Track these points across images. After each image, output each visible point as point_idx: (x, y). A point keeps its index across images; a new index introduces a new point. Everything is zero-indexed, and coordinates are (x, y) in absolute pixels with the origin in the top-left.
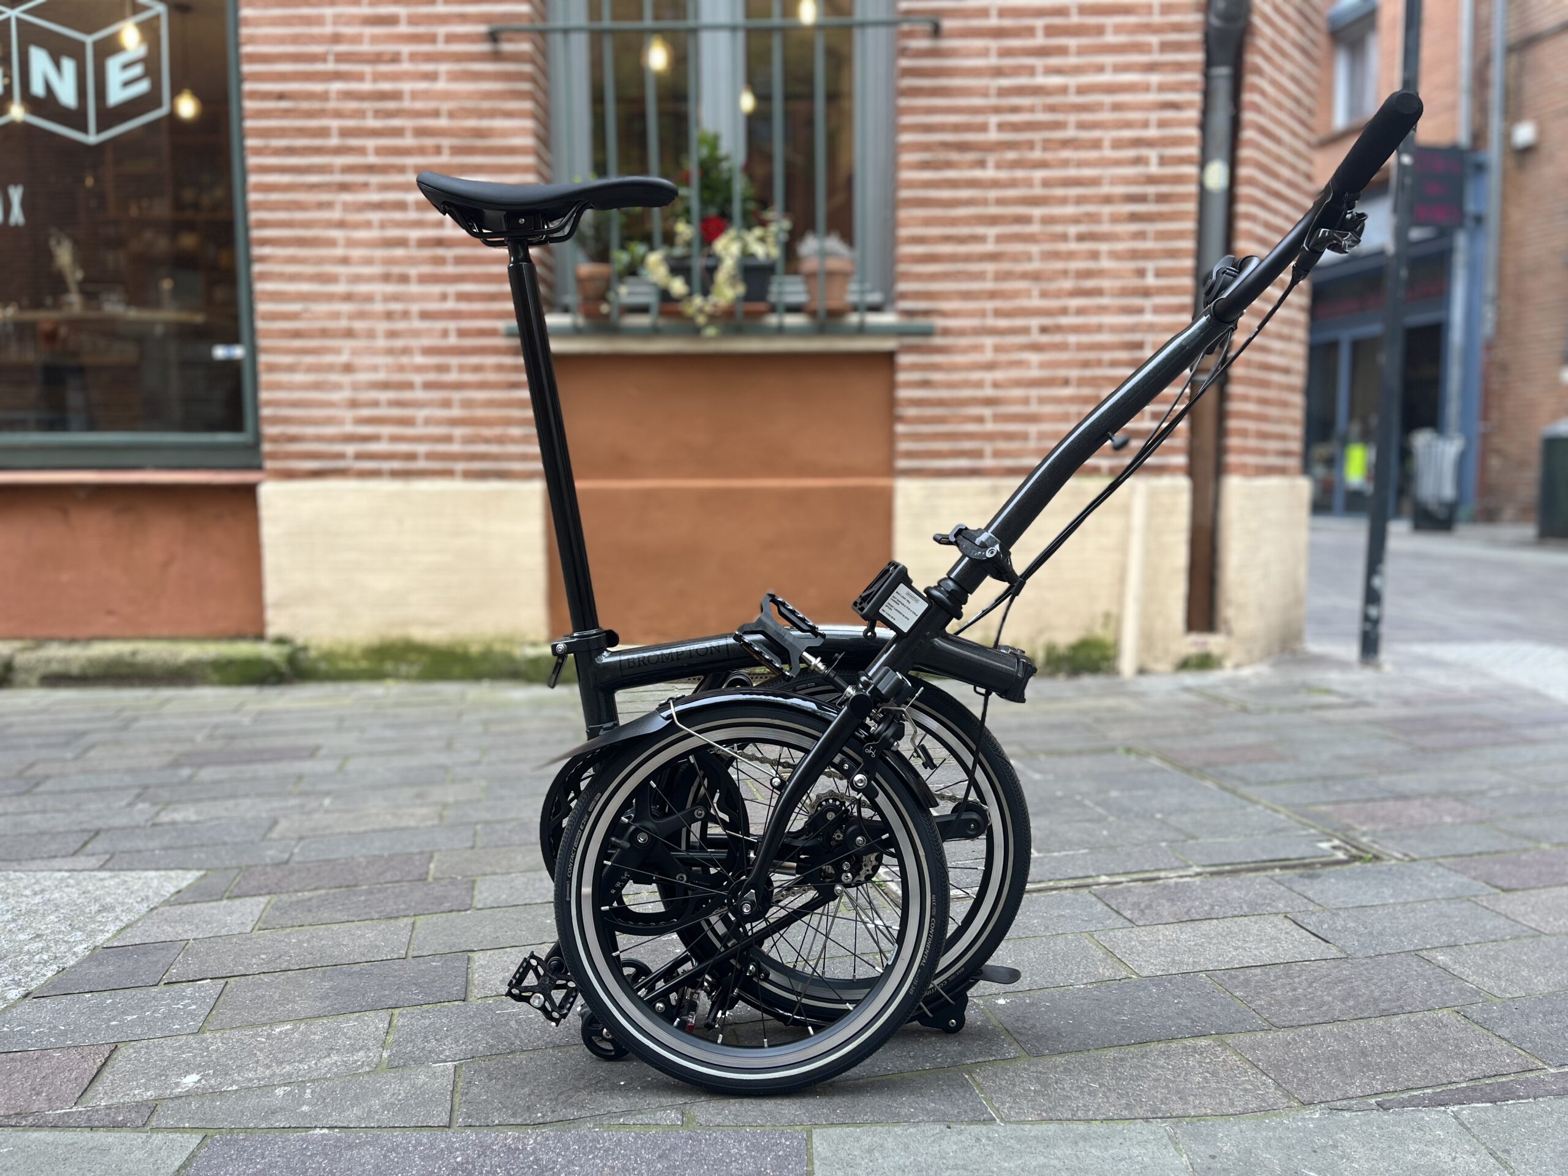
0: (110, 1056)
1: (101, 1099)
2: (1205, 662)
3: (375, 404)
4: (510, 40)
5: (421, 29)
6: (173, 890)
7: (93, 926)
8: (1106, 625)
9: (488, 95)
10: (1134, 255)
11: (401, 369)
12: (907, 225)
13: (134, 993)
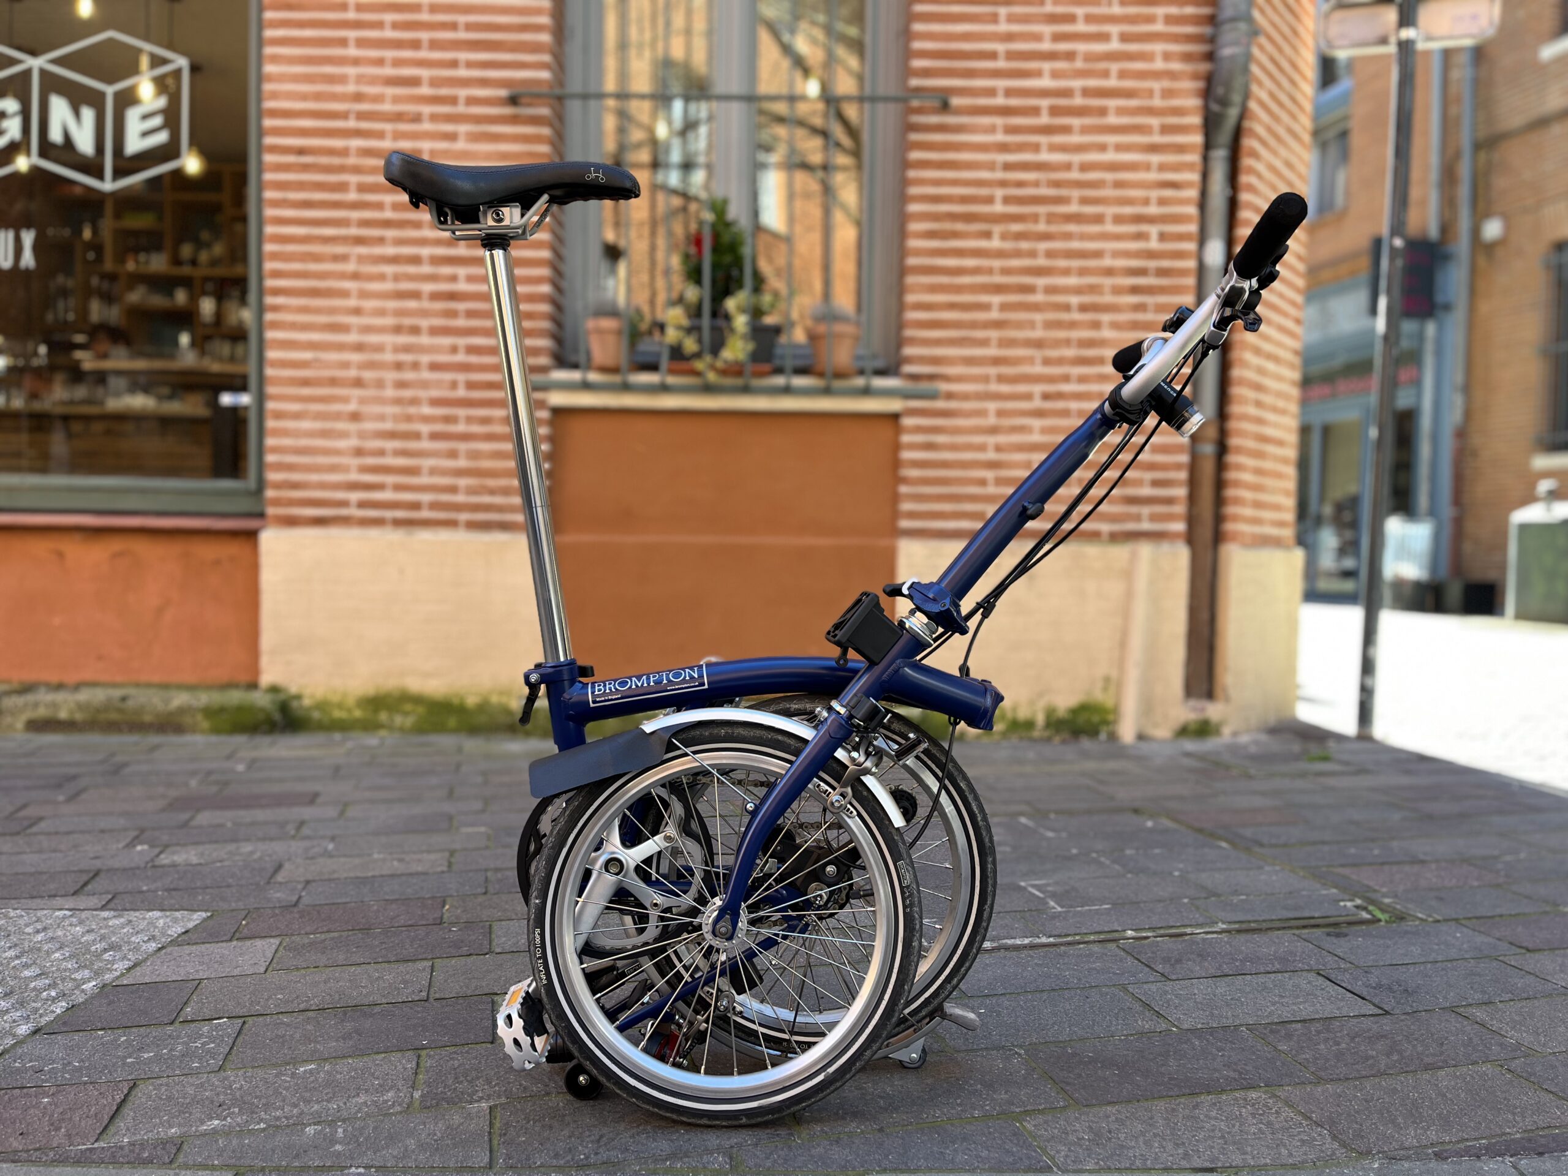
0: (129, 1092)
1: (123, 1136)
2: (1204, 729)
3: (381, 453)
4: (530, 105)
5: (444, 91)
6: (180, 930)
7: (100, 965)
8: (1105, 689)
10: (1135, 326)
11: (409, 418)
12: (914, 292)
13: (148, 1030)
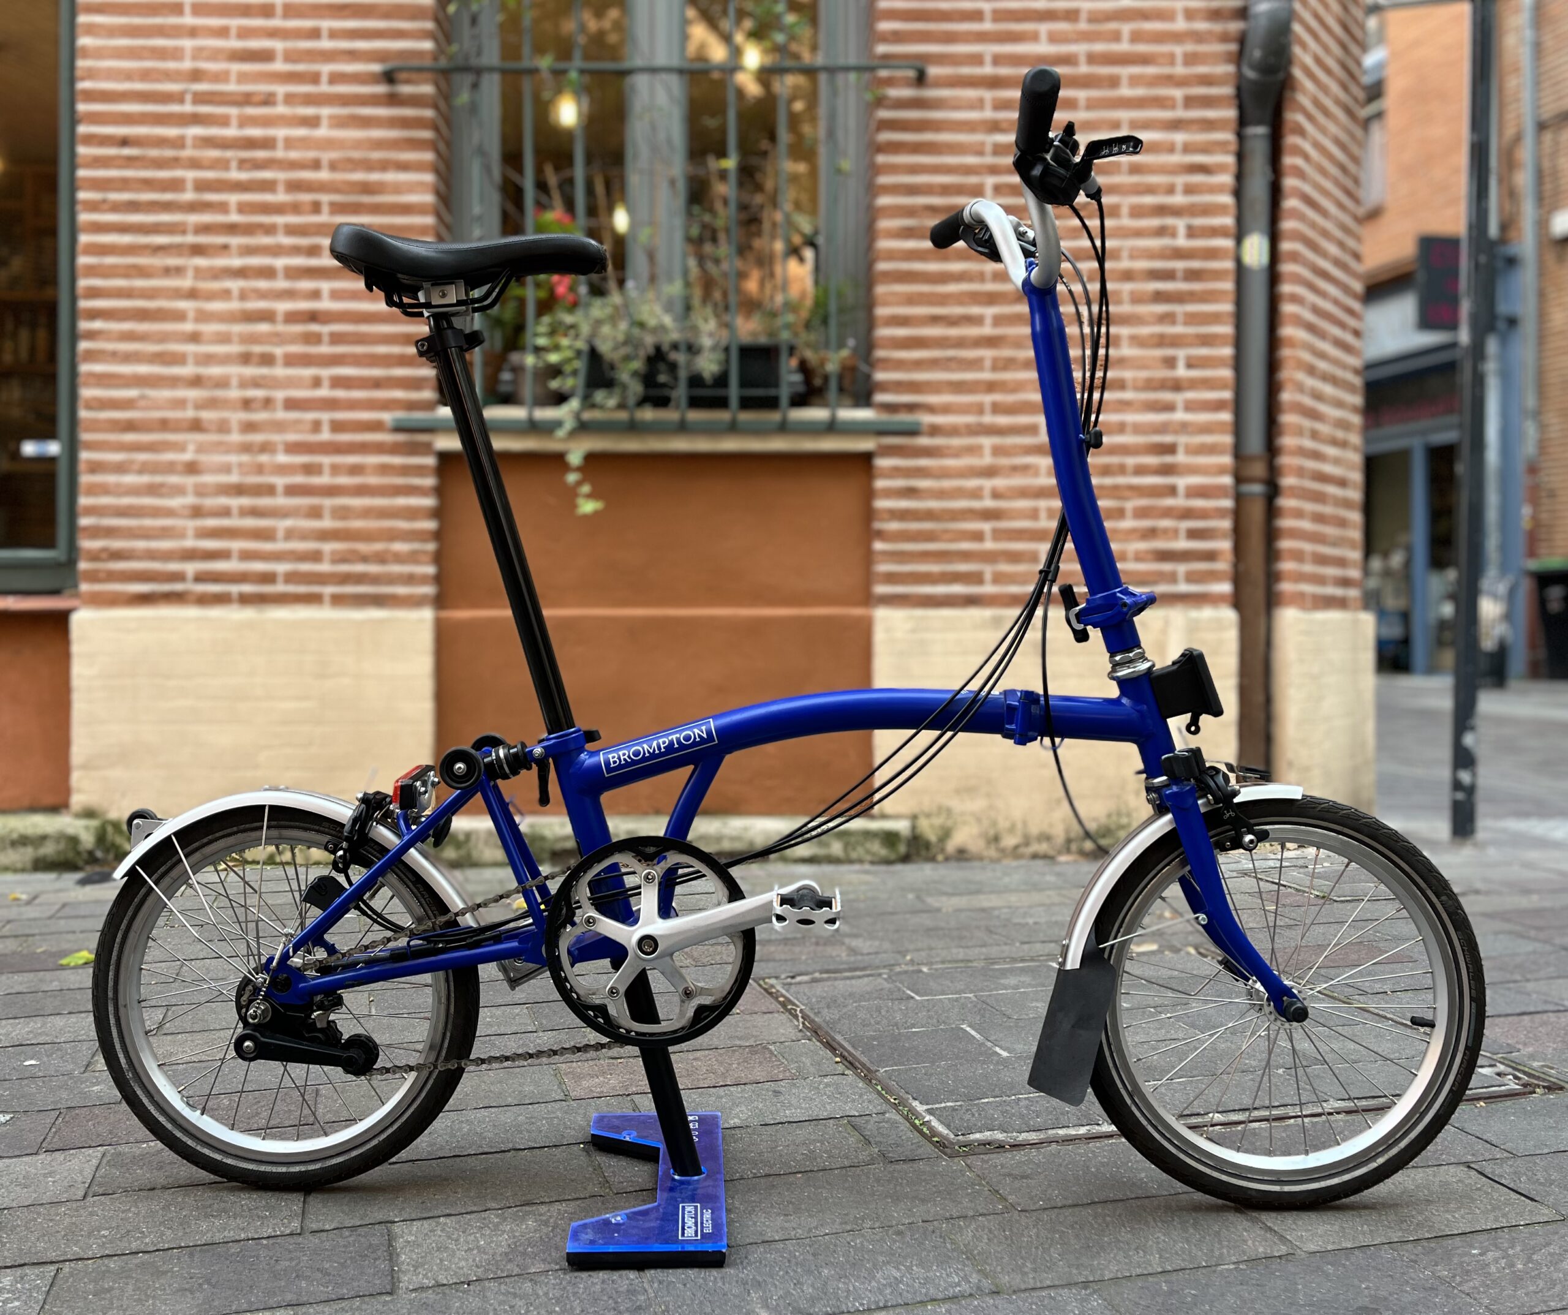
3: (226, 512)
4: (408, 82)
5: (300, 67)
9: (379, 144)
10: (1162, 341)
12: (886, 304)
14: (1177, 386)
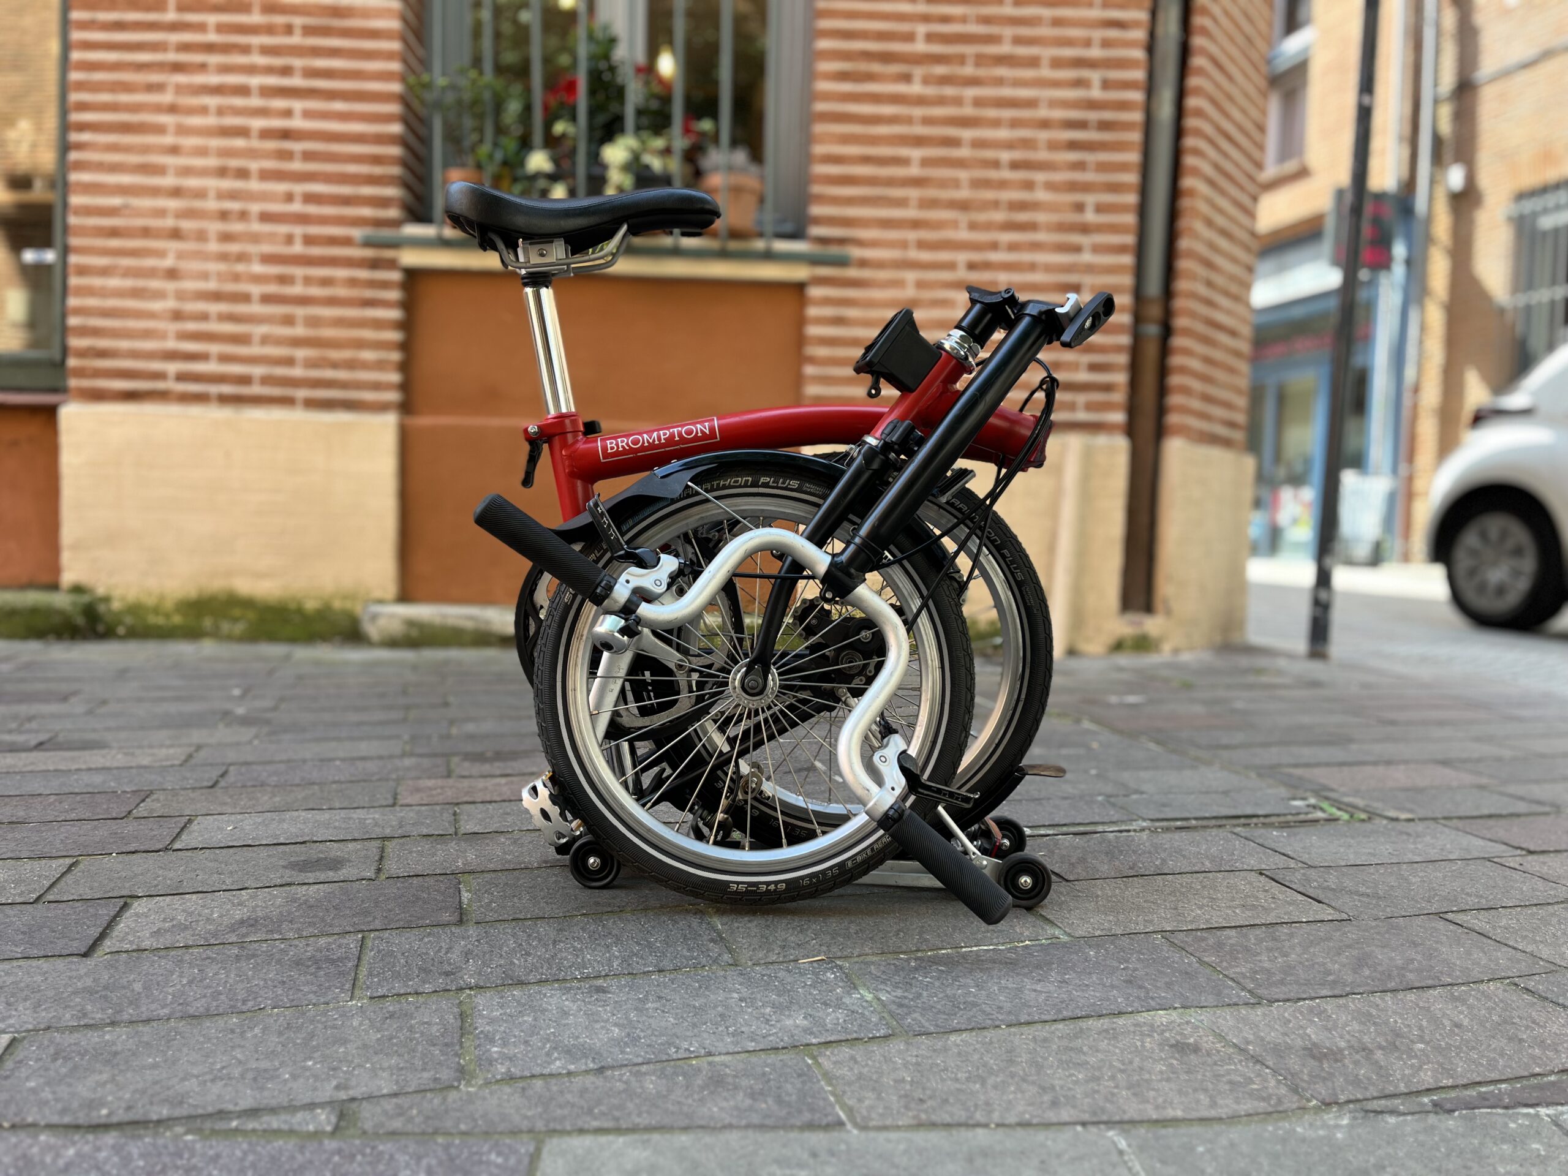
2: (1143, 644)
10: (1073, 187)
11: (236, 278)
12: (822, 142)
14: (1085, 229)
